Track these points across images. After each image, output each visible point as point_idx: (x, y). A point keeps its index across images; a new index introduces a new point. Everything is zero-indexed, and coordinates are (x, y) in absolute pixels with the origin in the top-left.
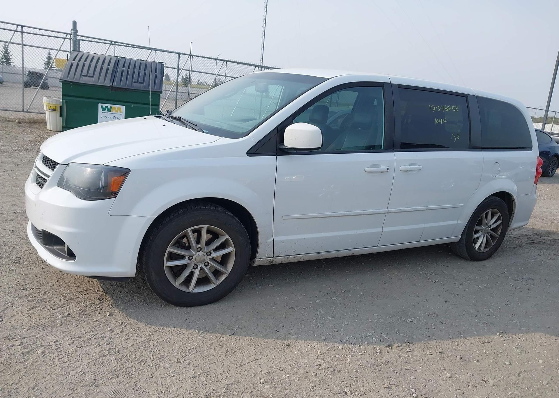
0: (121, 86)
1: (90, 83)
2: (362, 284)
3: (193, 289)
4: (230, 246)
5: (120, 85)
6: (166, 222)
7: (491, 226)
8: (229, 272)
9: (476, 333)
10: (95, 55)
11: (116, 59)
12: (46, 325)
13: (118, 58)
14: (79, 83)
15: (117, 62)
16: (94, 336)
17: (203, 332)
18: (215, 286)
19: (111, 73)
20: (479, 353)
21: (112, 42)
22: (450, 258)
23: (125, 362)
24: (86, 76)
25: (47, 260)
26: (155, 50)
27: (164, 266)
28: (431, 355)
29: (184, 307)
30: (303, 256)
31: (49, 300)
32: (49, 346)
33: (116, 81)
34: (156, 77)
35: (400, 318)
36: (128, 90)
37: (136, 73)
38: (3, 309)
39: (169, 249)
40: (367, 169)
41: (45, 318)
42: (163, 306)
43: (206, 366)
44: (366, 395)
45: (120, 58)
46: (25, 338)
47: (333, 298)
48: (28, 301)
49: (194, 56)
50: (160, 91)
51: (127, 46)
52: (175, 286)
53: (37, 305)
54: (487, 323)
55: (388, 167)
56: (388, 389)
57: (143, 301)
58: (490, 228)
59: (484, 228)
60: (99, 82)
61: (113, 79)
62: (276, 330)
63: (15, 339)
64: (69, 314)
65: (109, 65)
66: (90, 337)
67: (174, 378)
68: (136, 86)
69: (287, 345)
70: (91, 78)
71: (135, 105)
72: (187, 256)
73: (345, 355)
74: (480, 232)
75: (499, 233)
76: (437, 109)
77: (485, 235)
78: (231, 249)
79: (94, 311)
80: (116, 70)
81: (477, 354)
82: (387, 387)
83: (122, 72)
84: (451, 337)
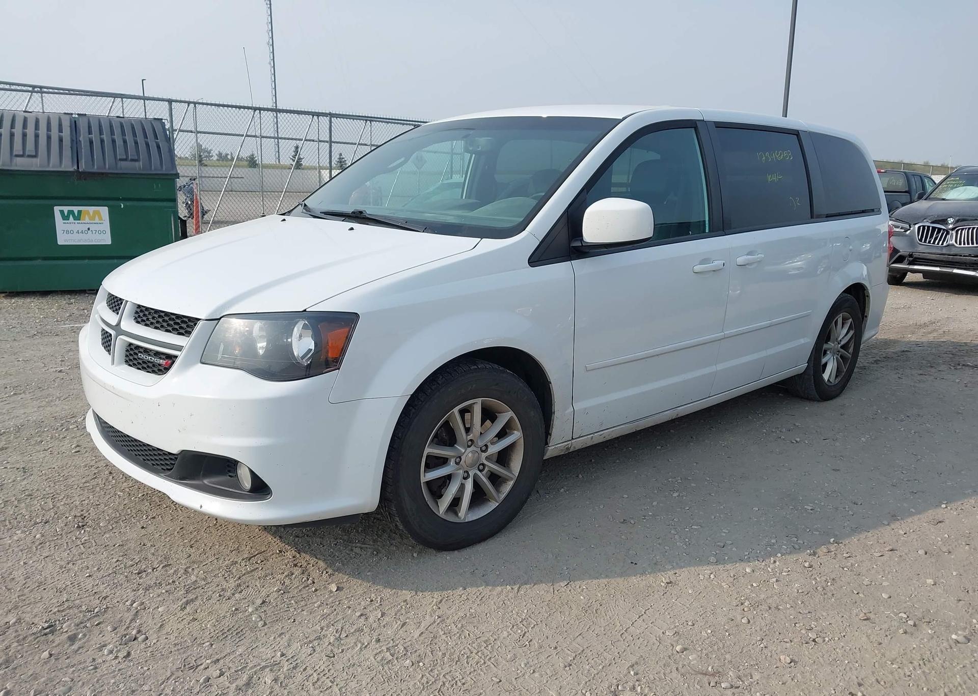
0: (95, 169)
1: (33, 169)
2: (697, 463)
3: (465, 514)
4: (515, 430)
5: (93, 165)
6: (421, 401)
7: (841, 341)
8: (517, 476)
9: (913, 511)
10: (26, 115)
11: (70, 119)
12: (237, 629)
13: (74, 116)
14: (11, 170)
15: (74, 125)
16: (341, 631)
17: (519, 587)
18: (498, 504)
19: (70, 145)
20: (942, 540)
21: (34, 87)
22: (786, 401)
23: (434, 666)
24: (22, 156)
25: (201, 507)
26: (122, 96)
27: (422, 482)
28: (882, 556)
29: (454, 550)
30: (613, 431)
31: (203, 583)
32: (276, 664)
33: (83, 161)
34: (158, 147)
35: (793, 508)
36: (110, 175)
37: (119, 142)
38: (130, 618)
39: (427, 451)
40: (698, 268)
41: (224, 617)
42: (415, 555)
43: (571, 643)
44: (844, 636)
45: (77, 116)
46: (218, 660)
47: (675, 495)
48: (167, 591)
49: (200, 103)
50: (174, 172)
51: (67, 94)
52: (439, 515)
53: (191, 596)
54: (915, 492)
55: (724, 262)
56: (868, 621)
57: (375, 553)
58: (839, 345)
59: (833, 345)
60: (51, 165)
61: (76, 157)
62: (632, 563)
63: (202, 667)
64: (264, 602)
65: (61, 130)
66: (337, 635)
67: (536, 675)
68: (125, 167)
69: (668, 583)
70: (34, 160)
71: (128, 203)
72: (453, 457)
73: (765, 581)
74: (828, 352)
75: (851, 350)
76: (767, 158)
77: (835, 357)
78: (516, 435)
79: (304, 587)
80: (76, 139)
81: (940, 543)
82: (866, 618)
83: (91, 142)
84: (886, 523)
